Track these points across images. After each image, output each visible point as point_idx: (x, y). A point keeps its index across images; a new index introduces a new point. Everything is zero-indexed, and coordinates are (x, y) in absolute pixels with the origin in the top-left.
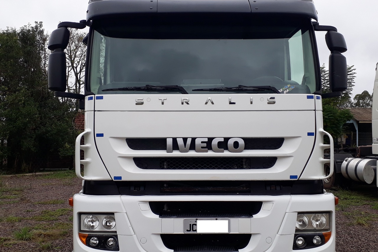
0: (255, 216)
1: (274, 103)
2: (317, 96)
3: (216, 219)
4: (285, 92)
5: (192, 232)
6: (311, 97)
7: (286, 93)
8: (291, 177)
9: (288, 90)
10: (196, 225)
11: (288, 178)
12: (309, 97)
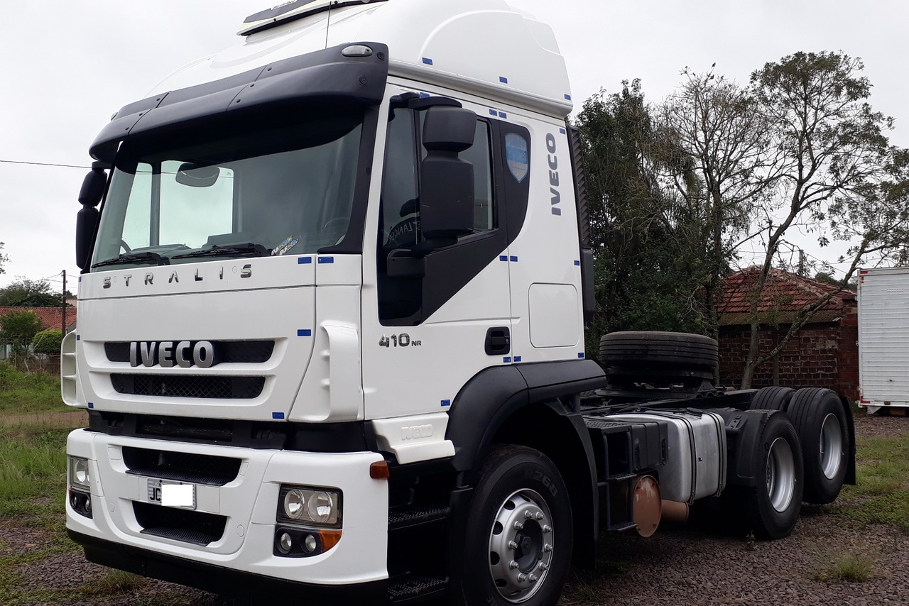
0: (229, 485)
1: (249, 275)
2: (319, 258)
3: (181, 484)
4: (281, 253)
5: (155, 502)
6: (308, 260)
7: (283, 255)
8: (276, 415)
9: (286, 249)
10: (159, 490)
11: (270, 418)
12: (301, 261)
